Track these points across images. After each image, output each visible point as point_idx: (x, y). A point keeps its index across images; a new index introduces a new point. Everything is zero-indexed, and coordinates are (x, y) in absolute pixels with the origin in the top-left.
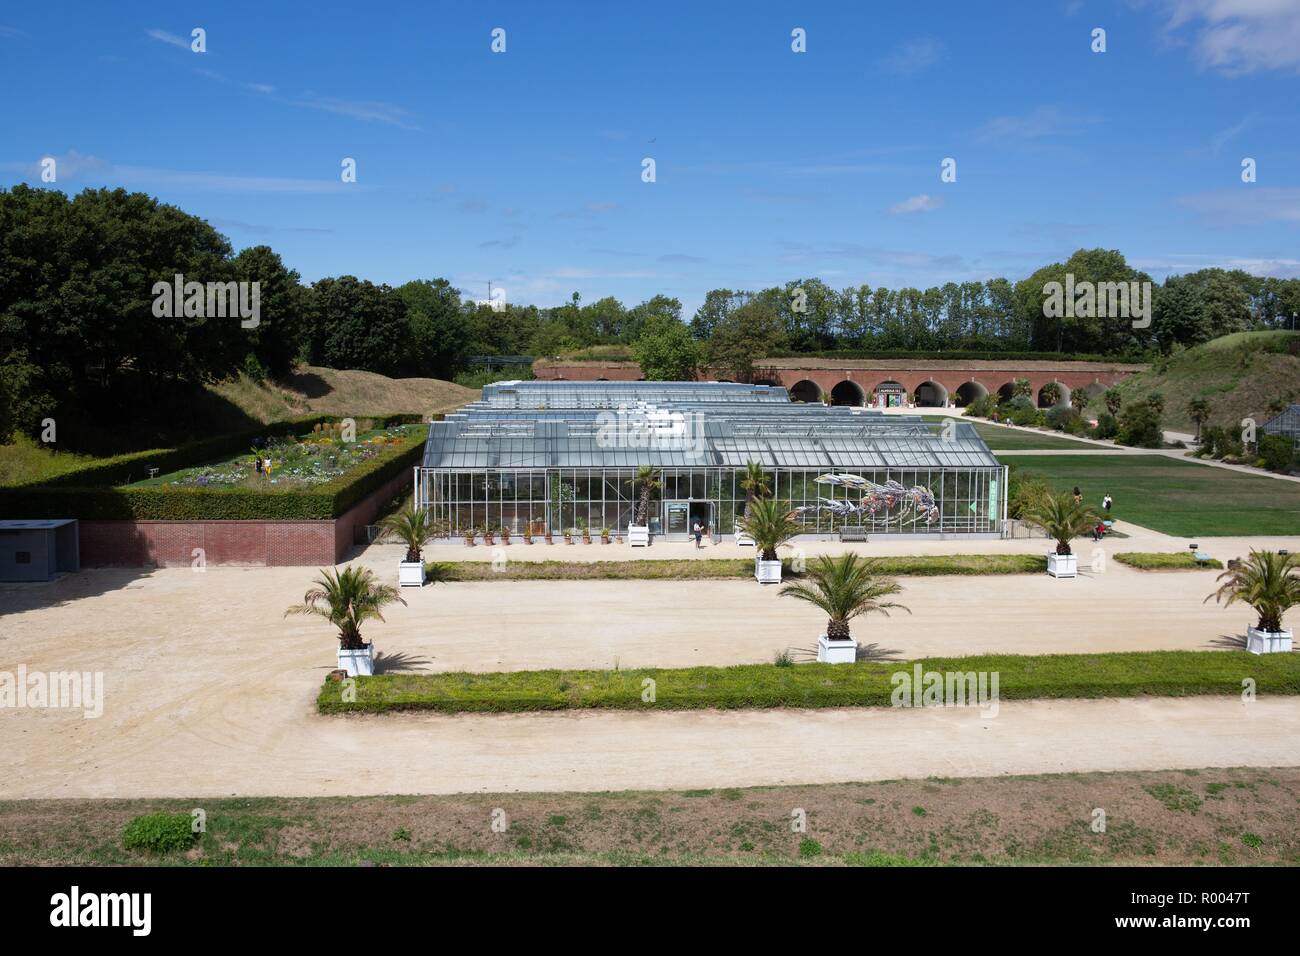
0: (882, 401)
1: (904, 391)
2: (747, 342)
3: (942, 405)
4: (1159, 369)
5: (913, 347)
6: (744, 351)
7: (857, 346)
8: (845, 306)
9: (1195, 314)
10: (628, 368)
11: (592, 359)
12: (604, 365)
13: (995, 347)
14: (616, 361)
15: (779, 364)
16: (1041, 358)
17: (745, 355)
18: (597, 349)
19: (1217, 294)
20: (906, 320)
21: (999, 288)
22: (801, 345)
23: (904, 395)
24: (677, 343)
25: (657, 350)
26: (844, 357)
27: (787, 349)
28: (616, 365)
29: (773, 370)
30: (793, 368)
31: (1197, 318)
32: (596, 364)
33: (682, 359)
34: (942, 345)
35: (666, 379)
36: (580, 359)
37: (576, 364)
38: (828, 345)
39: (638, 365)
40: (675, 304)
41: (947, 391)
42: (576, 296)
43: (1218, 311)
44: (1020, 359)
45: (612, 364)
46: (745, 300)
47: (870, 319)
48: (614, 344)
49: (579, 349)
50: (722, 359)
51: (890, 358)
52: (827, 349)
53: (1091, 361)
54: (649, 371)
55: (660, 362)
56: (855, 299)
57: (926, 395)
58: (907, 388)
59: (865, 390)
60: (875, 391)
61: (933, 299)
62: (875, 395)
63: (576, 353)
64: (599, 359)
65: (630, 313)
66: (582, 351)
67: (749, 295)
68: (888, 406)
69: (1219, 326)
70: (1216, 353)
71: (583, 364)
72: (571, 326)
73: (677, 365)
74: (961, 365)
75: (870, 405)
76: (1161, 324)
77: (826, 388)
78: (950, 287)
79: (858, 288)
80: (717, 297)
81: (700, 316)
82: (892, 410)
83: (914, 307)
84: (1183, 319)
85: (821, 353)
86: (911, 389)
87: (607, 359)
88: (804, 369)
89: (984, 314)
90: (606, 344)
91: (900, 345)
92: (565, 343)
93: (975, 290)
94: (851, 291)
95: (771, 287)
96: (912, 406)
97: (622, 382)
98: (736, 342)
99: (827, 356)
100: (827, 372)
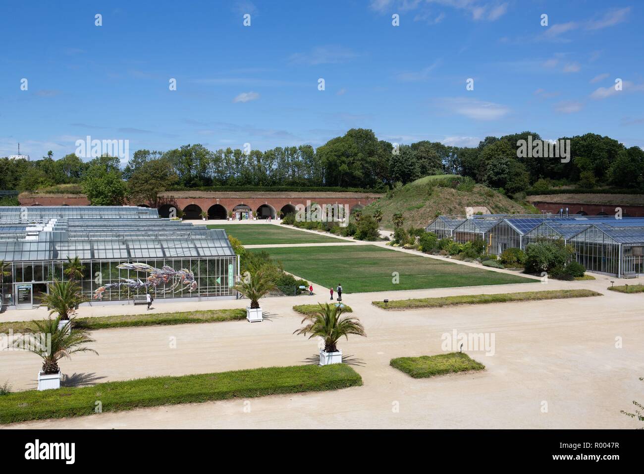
0: (238, 216)
1: (251, 210)
2: (153, 181)
3: (273, 218)
4: (389, 196)
5: (257, 184)
6: (151, 187)
7: (224, 184)
8: (217, 160)
9: (411, 165)
10: (82, 198)
11: (58, 192)
12: (66, 196)
13: (304, 185)
14: (73, 193)
15: (176, 195)
16: (329, 191)
17: (152, 189)
18: (63, 186)
19: (424, 155)
20: (254, 168)
21: (306, 151)
22: (190, 184)
23: (251, 213)
24: (110, 183)
25: (97, 187)
26: (215, 190)
27: (182, 186)
28: (74, 196)
29: (172, 198)
30: (183, 198)
31: (412, 168)
32: (60, 195)
33: (114, 192)
34: (274, 183)
35: (102, 205)
36: (50, 192)
37: (48, 195)
38: (207, 183)
39: (86, 196)
40: (117, 160)
41: (276, 209)
42: (50, 153)
43: (424, 164)
44: (317, 191)
45: (71, 196)
46: (158, 156)
47: (233, 168)
48: (73, 183)
49: (52, 186)
50: (138, 192)
51: (242, 191)
52: (205, 186)
53: (356, 192)
54: (92, 200)
55: (99, 194)
56: (223, 156)
57: (263, 212)
58: (252, 208)
59: (228, 210)
60: (234, 210)
61: (270, 156)
62: (234, 213)
63: (49, 189)
64: (62, 192)
65: (87, 164)
66: (53, 187)
67: (160, 153)
68: (241, 219)
69: (424, 172)
70: (417, 187)
71: (52, 195)
72: (46, 172)
73: (110, 196)
74: (283, 195)
75: (231, 219)
76: (394, 171)
77: (205, 209)
78: (278, 149)
79: (225, 150)
80: (140, 155)
81: (130, 166)
82: (244, 222)
83: (259, 161)
84: (406, 168)
85: (202, 188)
86: (255, 209)
87: (68, 192)
88: (191, 198)
89: (298, 165)
90: (69, 183)
91: (250, 183)
92: (42, 182)
93: (294, 151)
94: (220, 152)
95: (174, 149)
96: (255, 219)
97: (77, 207)
98: (146, 182)
99: (205, 190)
100: (205, 199)
